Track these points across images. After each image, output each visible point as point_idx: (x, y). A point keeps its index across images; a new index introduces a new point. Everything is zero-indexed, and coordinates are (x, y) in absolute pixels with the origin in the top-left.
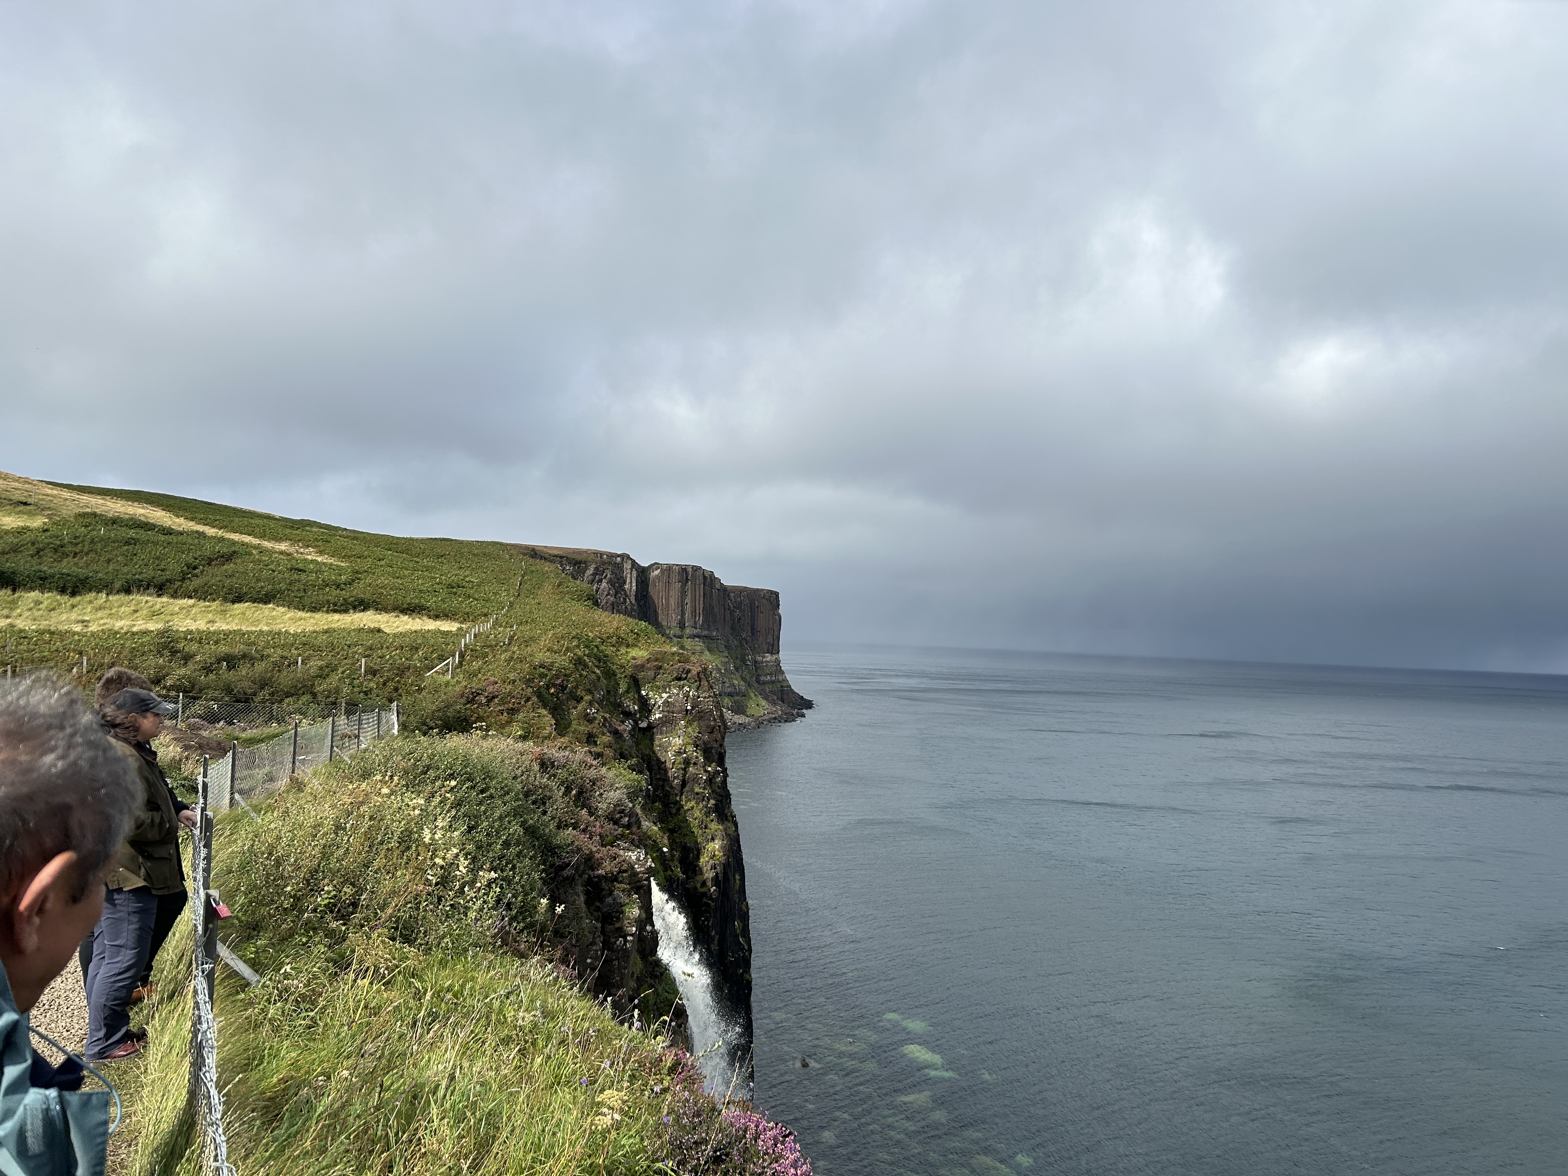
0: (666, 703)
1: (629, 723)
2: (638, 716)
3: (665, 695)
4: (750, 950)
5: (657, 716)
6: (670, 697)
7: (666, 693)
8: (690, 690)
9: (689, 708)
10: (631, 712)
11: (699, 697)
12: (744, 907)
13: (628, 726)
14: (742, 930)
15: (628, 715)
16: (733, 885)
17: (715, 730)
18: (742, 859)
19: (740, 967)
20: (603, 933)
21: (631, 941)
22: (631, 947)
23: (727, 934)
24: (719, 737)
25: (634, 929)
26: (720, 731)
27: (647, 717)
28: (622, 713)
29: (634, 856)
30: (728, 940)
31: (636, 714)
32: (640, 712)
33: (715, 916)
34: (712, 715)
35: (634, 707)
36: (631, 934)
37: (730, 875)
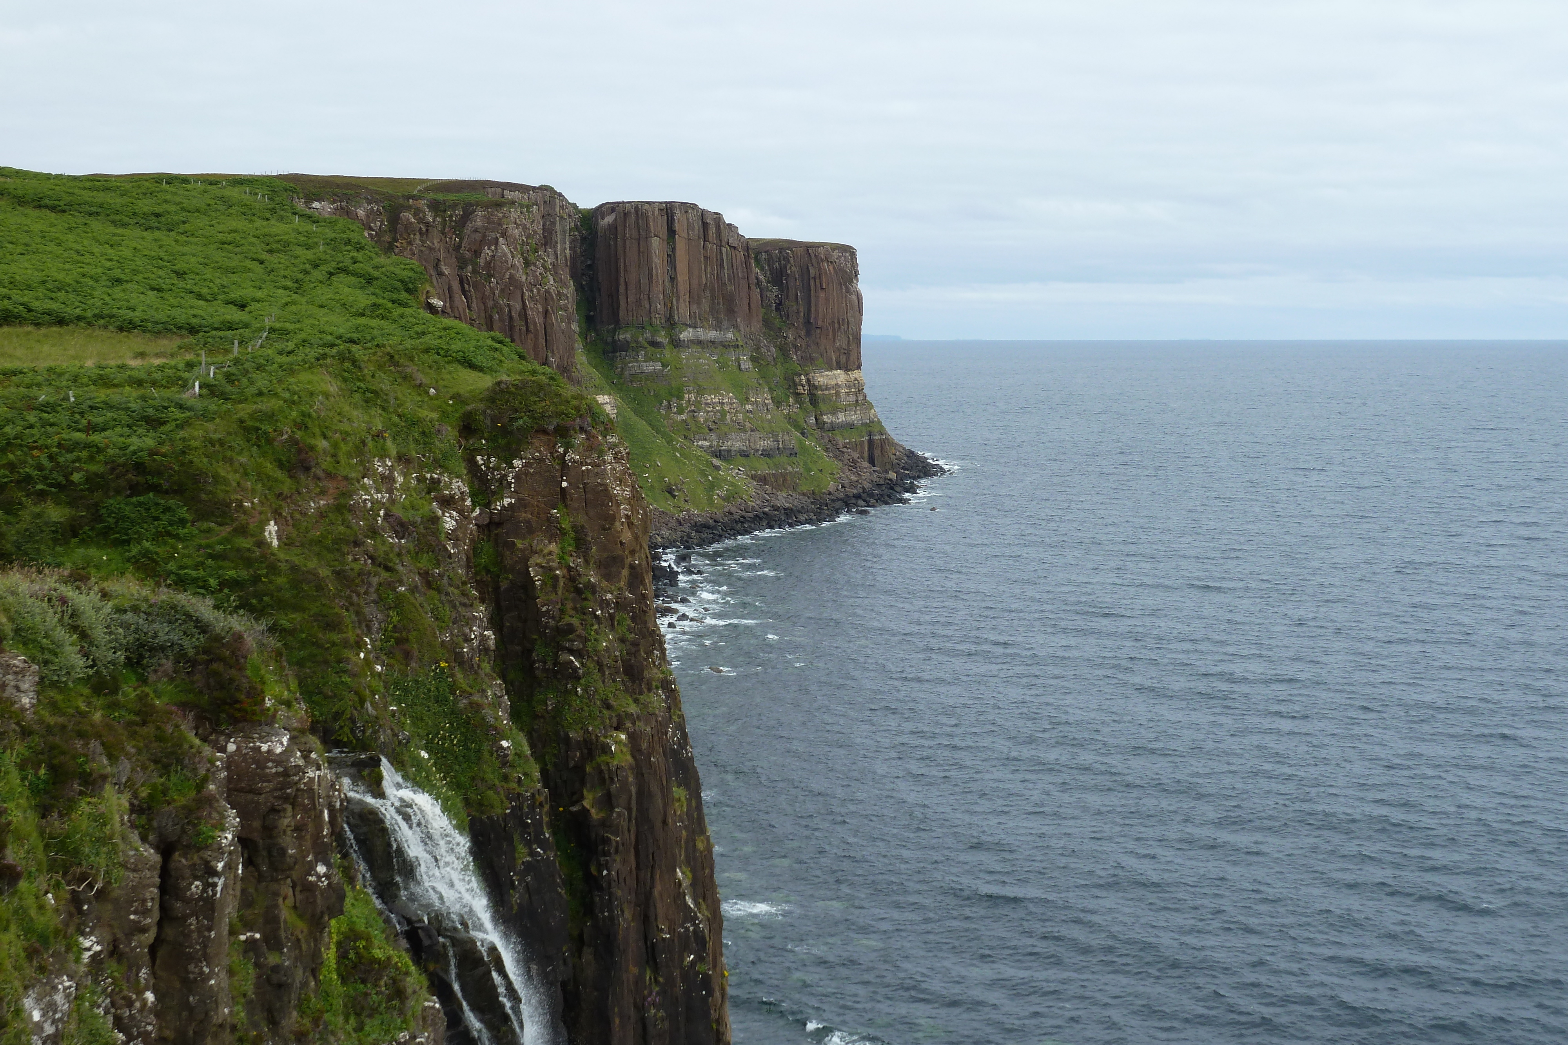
0: (520, 475)
1: (450, 517)
2: (468, 502)
3: (517, 463)
5: (506, 501)
6: (525, 466)
7: (521, 459)
8: (565, 453)
9: (564, 484)
10: (452, 497)
11: (582, 464)
12: (700, 846)
13: (449, 522)
14: (693, 885)
15: (447, 502)
16: (666, 805)
17: (617, 524)
18: (691, 759)
19: (686, 948)
20: (165, 872)
21: (215, 885)
22: (215, 894)
23: (656, 893)
24: (627, 536)
25: (220, 866)
26: (630, 524)
27: (488, 505)
28: (436, 499)
29: (265, 747)
30: (659, 905)
31: (464, 500)
32: (473, 495)
33: (624, 861)
34: (611, 497)
35: (458, 486)
36: (215, 873)
37: (655, 788)
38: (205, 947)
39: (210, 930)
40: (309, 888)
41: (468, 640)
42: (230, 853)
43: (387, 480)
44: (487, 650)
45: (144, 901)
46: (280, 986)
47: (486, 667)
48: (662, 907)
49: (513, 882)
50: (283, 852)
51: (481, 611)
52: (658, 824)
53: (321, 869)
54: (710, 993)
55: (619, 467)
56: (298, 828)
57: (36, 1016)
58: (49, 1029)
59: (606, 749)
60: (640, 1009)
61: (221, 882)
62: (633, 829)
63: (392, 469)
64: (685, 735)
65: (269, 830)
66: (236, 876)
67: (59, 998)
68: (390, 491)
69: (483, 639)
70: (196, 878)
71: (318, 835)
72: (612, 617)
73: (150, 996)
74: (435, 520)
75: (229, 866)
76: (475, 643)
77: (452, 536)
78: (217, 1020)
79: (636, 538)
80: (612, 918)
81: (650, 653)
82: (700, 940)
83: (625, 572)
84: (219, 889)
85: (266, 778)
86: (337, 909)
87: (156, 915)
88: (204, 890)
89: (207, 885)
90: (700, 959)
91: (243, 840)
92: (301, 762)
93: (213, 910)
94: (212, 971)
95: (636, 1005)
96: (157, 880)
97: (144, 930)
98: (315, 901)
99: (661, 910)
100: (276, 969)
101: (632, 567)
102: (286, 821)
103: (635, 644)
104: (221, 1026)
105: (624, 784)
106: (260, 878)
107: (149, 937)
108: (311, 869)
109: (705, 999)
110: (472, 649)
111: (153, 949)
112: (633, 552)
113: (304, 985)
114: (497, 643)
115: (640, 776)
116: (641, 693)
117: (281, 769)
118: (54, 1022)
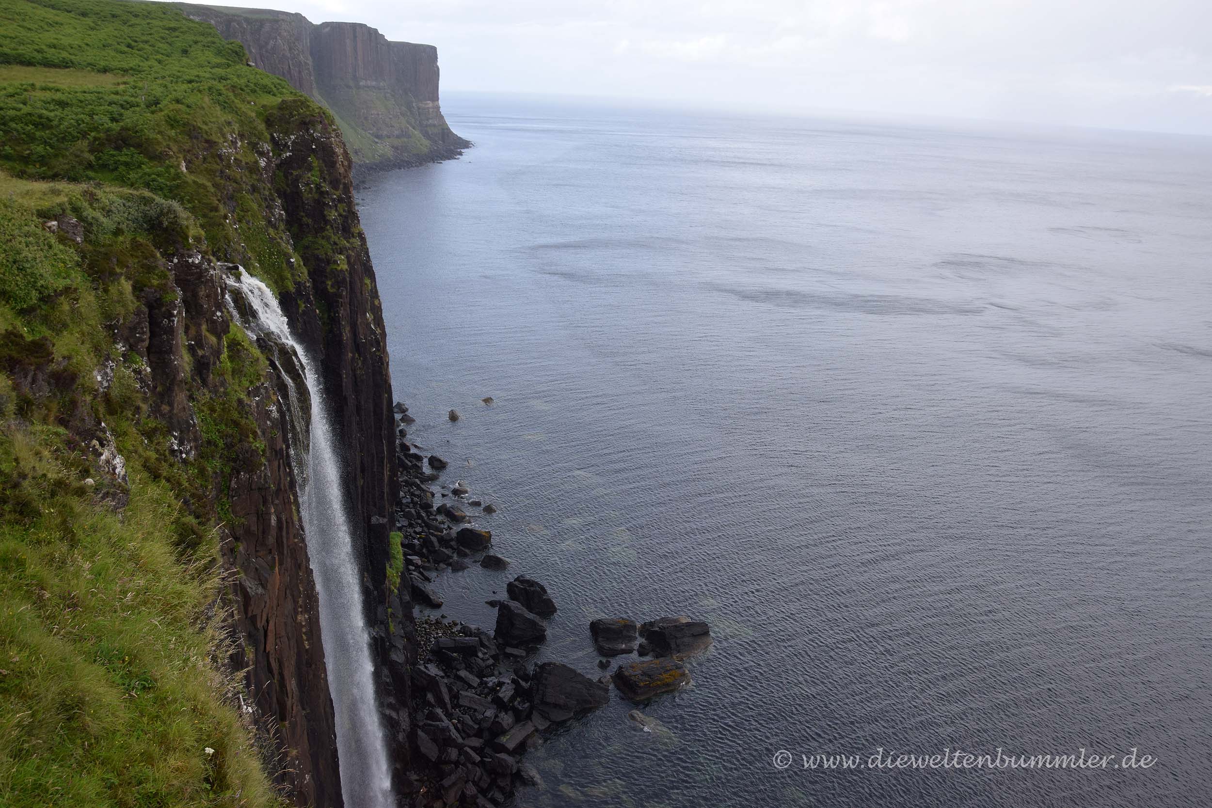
0: (293, 142)
1: (263, 161)
2: (271, 154)
3: (293, 137)
4: (384, 334)
5: (288, 154)
6: (296, 138)
7: (294, 135)
8: (314, 133)
9: (314, 147)
10: (264, 152)
11: (321, 138)
12: (376, 303)
13: (263, 163)
14: (374, 320)
15: (262, 154)
16: (361, 286)
17: (338, 165)
18: (372, 267)
19: (373, 346)
20: (151, 316)
21: (174, 321)
22: (174, 324)
23: (358, 323)
24: (342, 170)
25: (175, 312)
26: (343, 165)
27: (280, 155)
28: (257, 152)
29: (190, 260)
30: (360, 327)
31: (268, 153)
32: (272, 151)
33: (345, 310)
34: (334, 153)
35: (267, 147)
36: (173, 315)
37: (357, 279)
38: (171, 348)
39: (173, 340)
40: (214, 322)
41: (274, 215)
42: (179, 307)
43: (234, 143)
44: (282, 220)
45: (142, 328)
46: (204, 364)
47: (282, 226)
48: (361, 330)
49: (298, 319)
50: (202, 306)
51: (278, 202)
52: (359, 295)
53: (219, 314)
54: (383, 364)
55: (338, 140)
56: (208, 296)
57: (99, 378)
58: (105, 384)
59: (335, 262)
60: (354, 371)
61: (176, 319)
62: (348, 296)
63: (236, 138)
64: (369, 257)
65: (195, 295)
66: (182, 317)
67: (108, 370)
68: (236, 148)
69: (281, 215)
70: (165, 318)
71: (216, 299)
72: (336, 206)
73: (149, 370)
74: (256, 162)
75: (179, 313)
76: (277, 216)
77: (265, 169)
78: (179, 378)
79: (346, 171)
80: (341, 334)
81: (353, 221)
82: (378, 343)
83: (341, 186)
84: (175, 322)
85: (192, 274)
86: (226, 330)
87: (149, 334)
88: (169, 323)
89: (170, 321)
90: (378, 350)
91: (184, 301)
92: (208, 267)
93: (173, 332)
94: (175, 358)
95: (352, 370)
96: (148, 319)
97: (143, 341)
98: (217, 328)
99: (361, 331)
100: (202, 357)
101: (345, 184)
102: (202, 293)
103: (346, 217)
104: (181, 381)
105: (344, 279)
106: (192, 319)
107: (147, 343)
108: (214, 314)
109: (380, 367)
110: (275, 219)
111: (149, 349)
112: (345, 177)
113: (215, 363)
114: (286, 217)
115: (350, 274)
116: (350, 238)
117: (198, 270)
118: (107, 381)
